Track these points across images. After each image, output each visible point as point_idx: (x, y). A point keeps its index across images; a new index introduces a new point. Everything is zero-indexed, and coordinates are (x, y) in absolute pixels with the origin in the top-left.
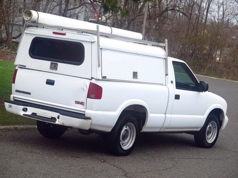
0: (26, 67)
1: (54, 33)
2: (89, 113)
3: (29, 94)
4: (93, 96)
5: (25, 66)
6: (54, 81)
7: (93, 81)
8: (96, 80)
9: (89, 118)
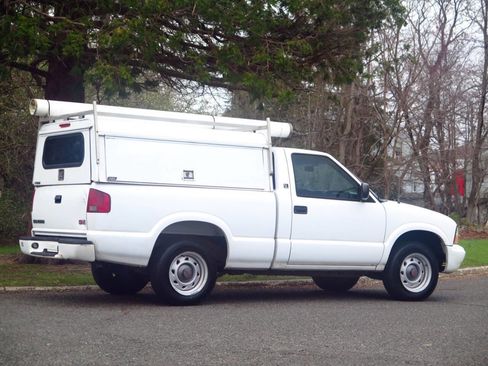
1: (62, 126)
2: (91, 235)
4: (95, 208)
5: (40, 183)
6: (61, 196)
7: (94, 186)
8: (99, 183)
9: (90, 243)
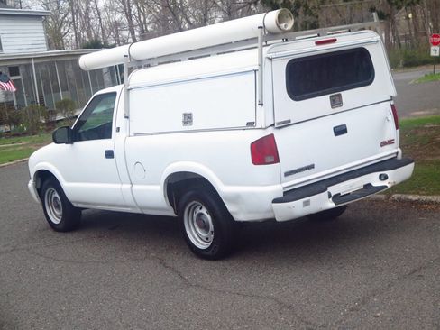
0: (292, 122)
1: (318, 43)
3: (312, 166)
5: (289, 121)
6: (345, 125)
